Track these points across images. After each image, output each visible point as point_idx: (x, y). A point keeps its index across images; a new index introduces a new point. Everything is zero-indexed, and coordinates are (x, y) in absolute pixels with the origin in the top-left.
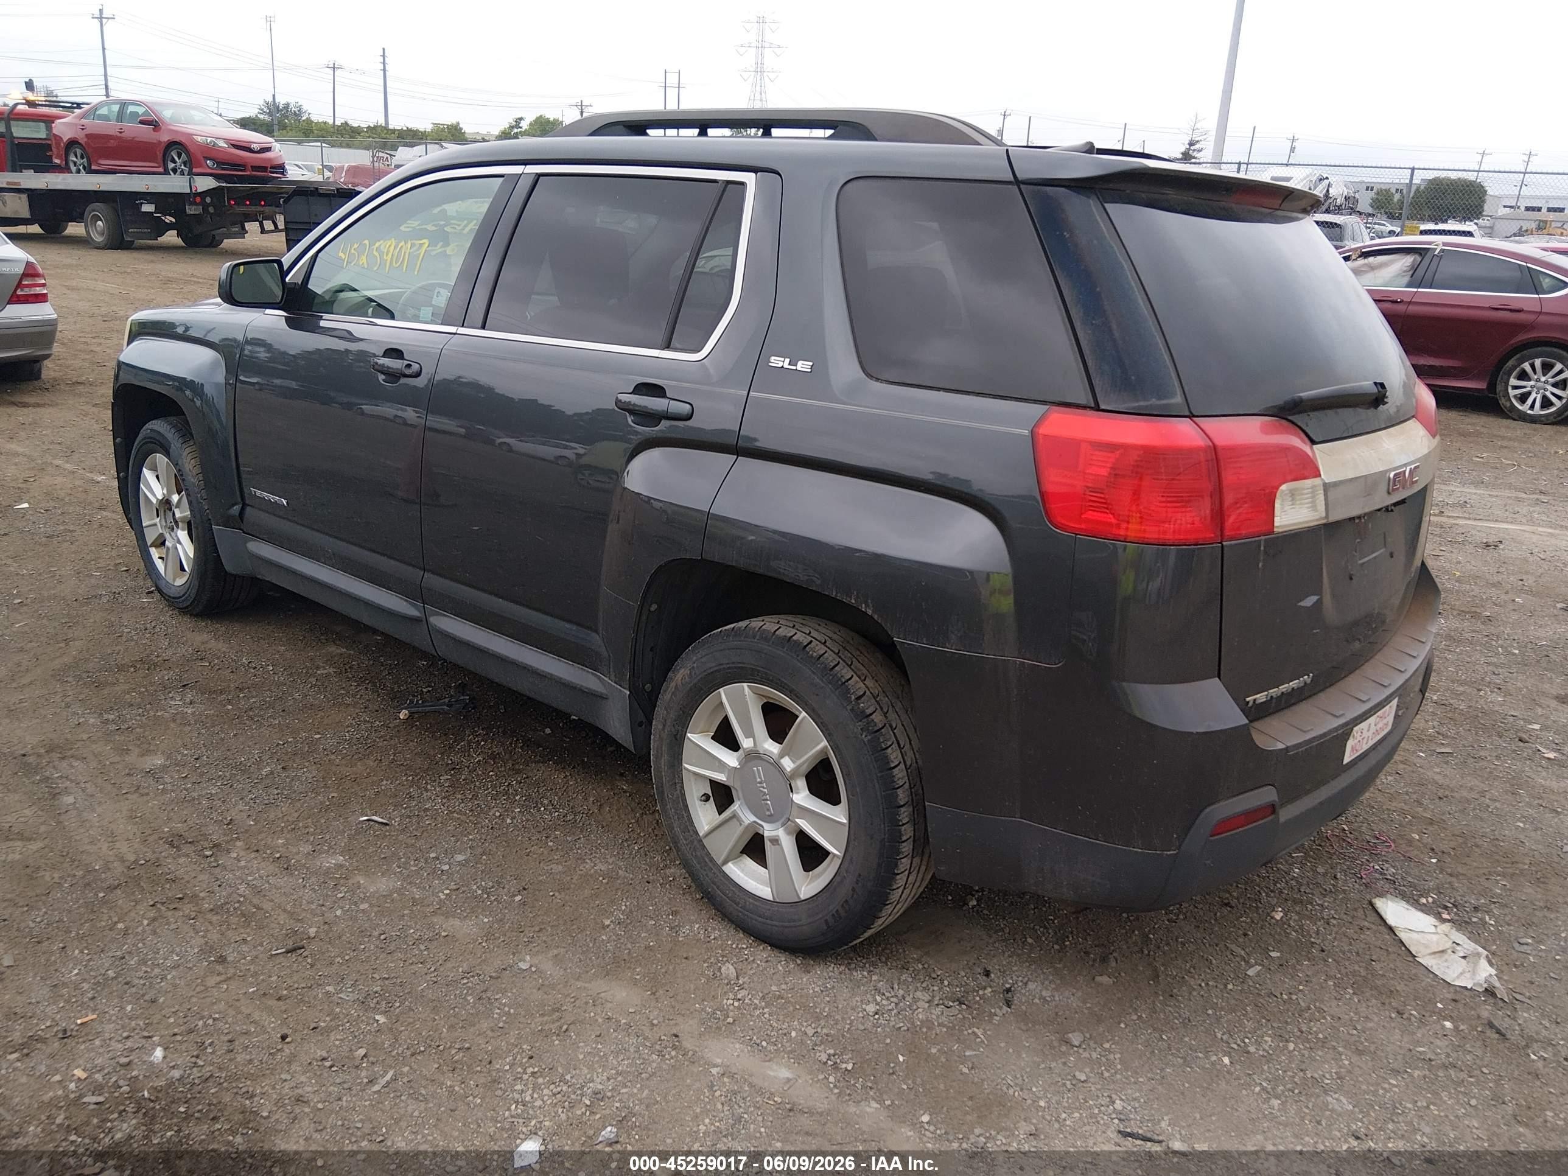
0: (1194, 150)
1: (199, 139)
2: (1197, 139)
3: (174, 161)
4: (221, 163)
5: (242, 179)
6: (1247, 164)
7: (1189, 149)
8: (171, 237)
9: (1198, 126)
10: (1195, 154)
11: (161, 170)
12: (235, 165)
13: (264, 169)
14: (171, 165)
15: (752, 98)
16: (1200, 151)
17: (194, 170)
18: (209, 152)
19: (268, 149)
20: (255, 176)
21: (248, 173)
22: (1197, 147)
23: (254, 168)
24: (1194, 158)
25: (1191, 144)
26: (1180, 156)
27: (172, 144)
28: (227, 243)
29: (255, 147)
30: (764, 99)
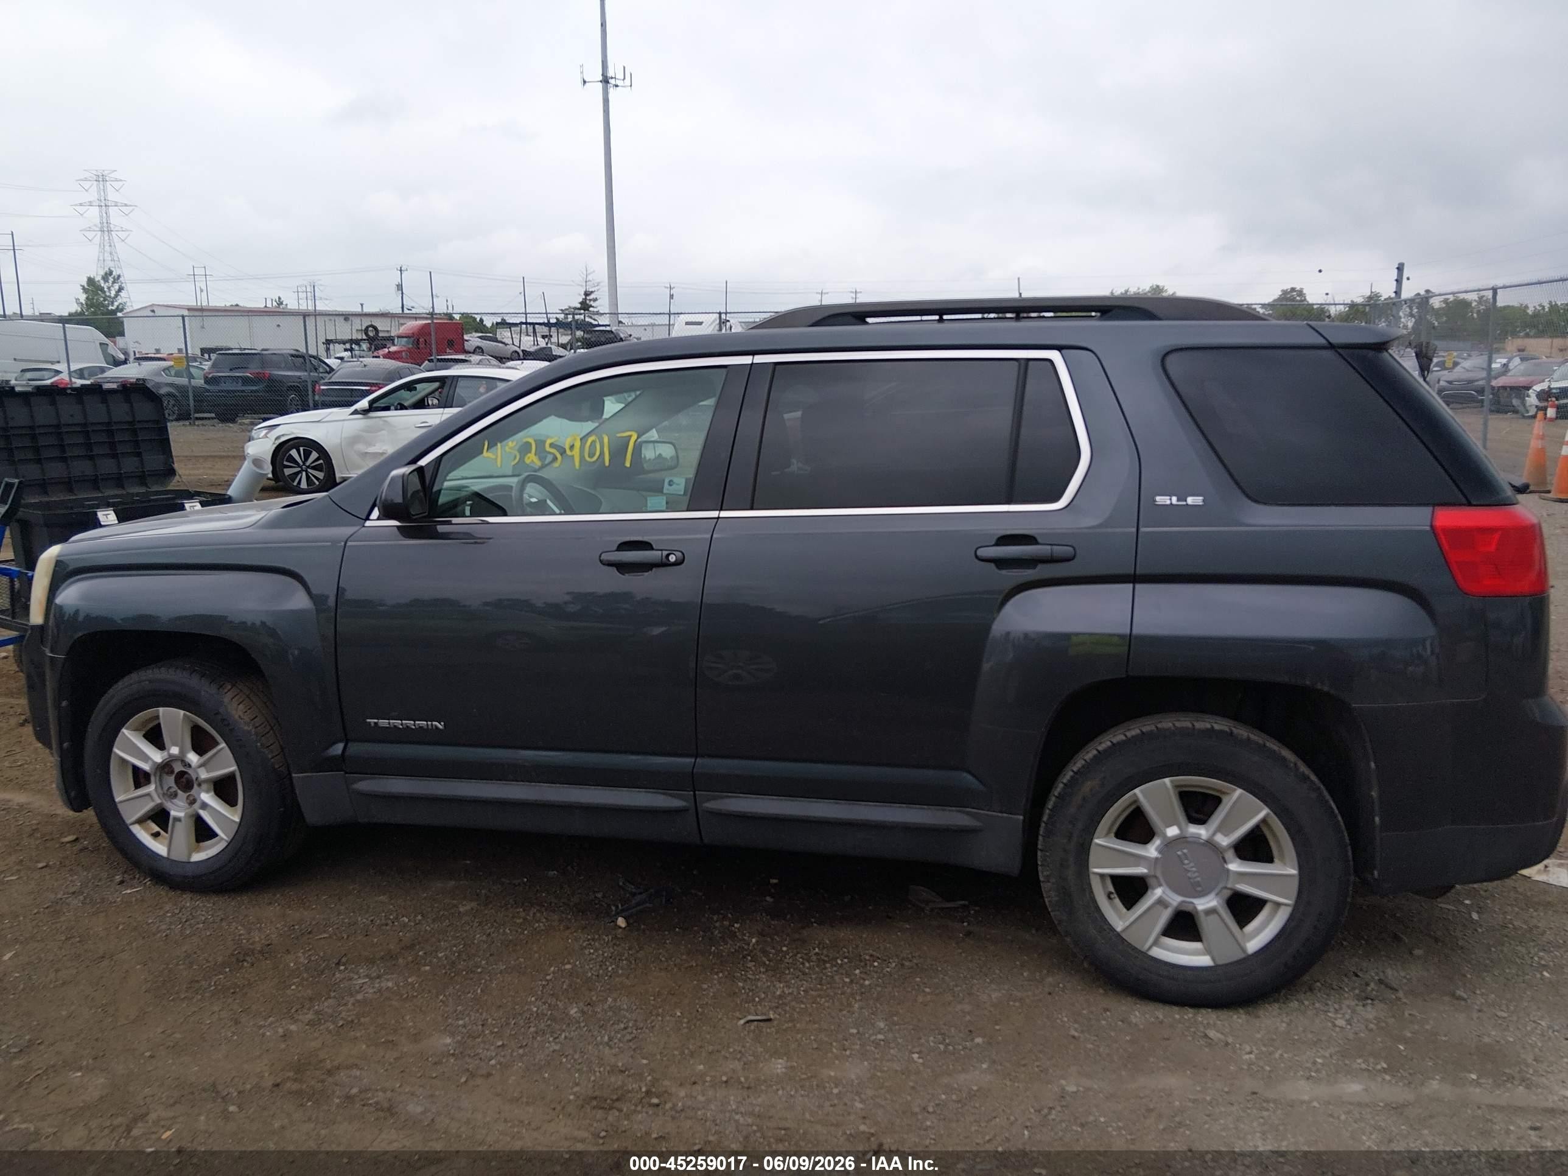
0: (590, 300)
2: (593, 290)
6: (669, 314)
7: (586, 299)
9: (590, 278)
10: (592, 303)
15: (101, 258)
16: (595, 300)
22: (591, 297)
24: (591, 306)
25: (587, 294)
26: (579, 306)
30: (116, 259)
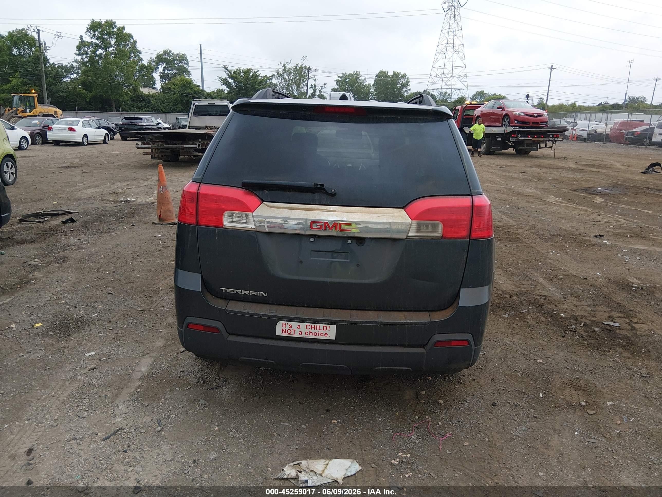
1: (514, 113)
3: (505, 122)
4: (520, 122)
5: (528, 127)
8: (511, 150)
11: (500, 125)
12: (525, 122)
13: (537, 123)
14: (504, 123)
17: (511, 125)
18: (517, 118)
19: (542, 116)
20: (533, 126)
21: (530, 125)
23: (533, 123)
27: (506, 115)
28: (532, 153)
29: (535, 115)
